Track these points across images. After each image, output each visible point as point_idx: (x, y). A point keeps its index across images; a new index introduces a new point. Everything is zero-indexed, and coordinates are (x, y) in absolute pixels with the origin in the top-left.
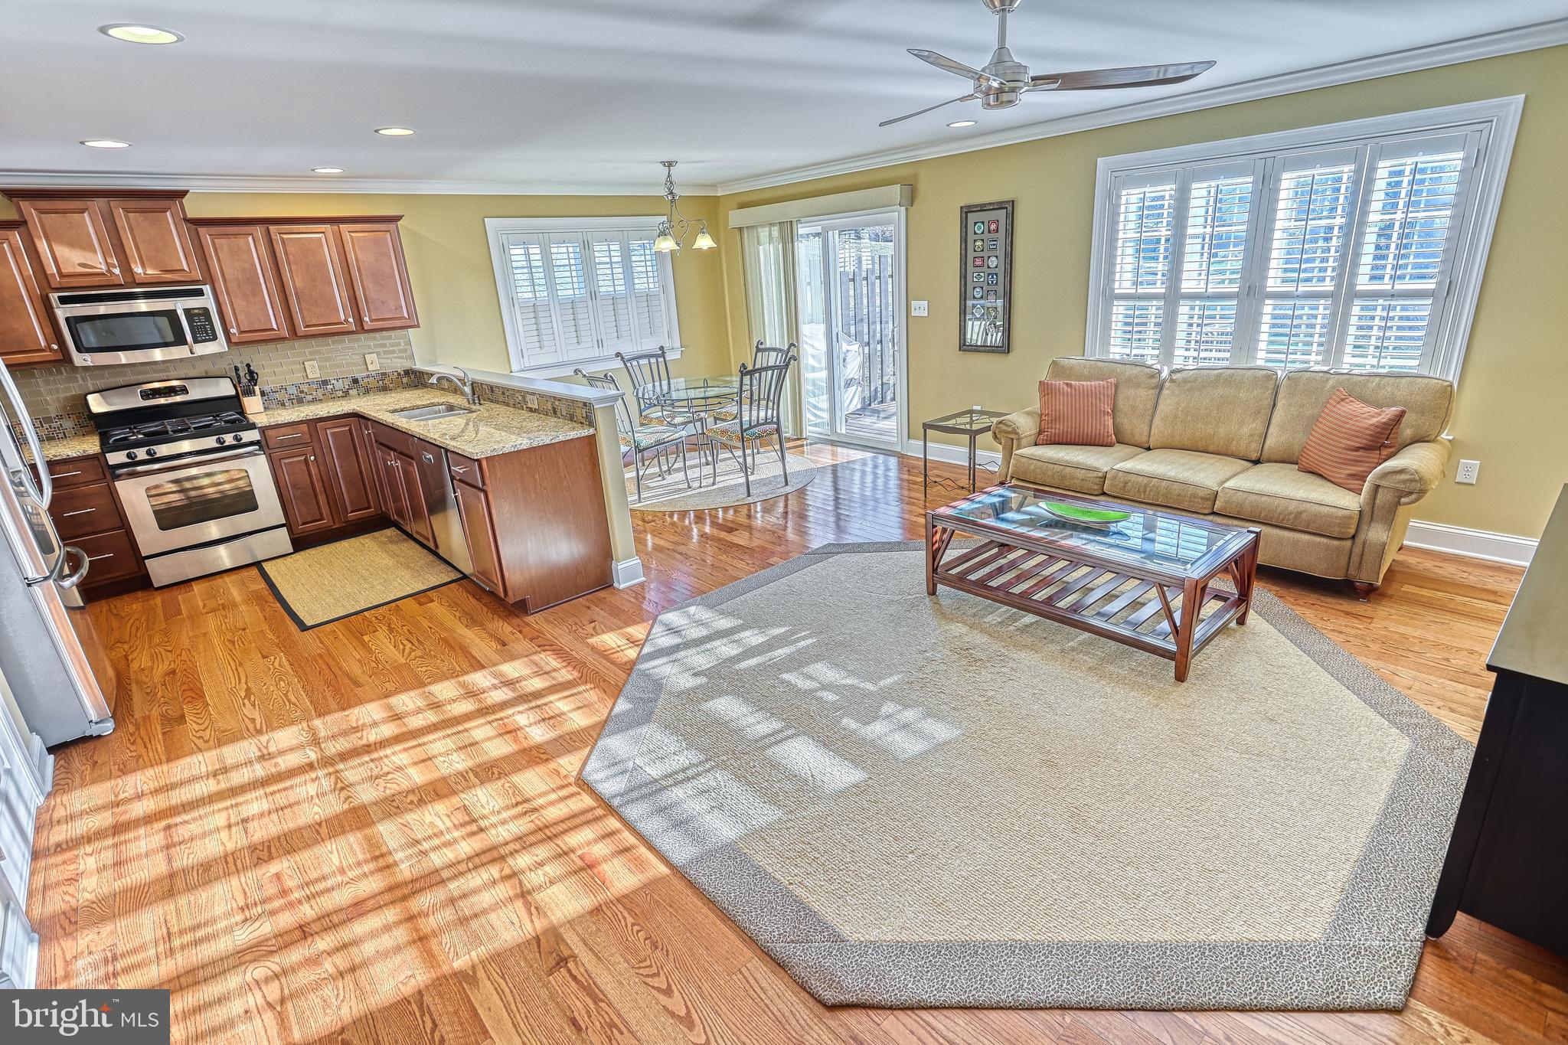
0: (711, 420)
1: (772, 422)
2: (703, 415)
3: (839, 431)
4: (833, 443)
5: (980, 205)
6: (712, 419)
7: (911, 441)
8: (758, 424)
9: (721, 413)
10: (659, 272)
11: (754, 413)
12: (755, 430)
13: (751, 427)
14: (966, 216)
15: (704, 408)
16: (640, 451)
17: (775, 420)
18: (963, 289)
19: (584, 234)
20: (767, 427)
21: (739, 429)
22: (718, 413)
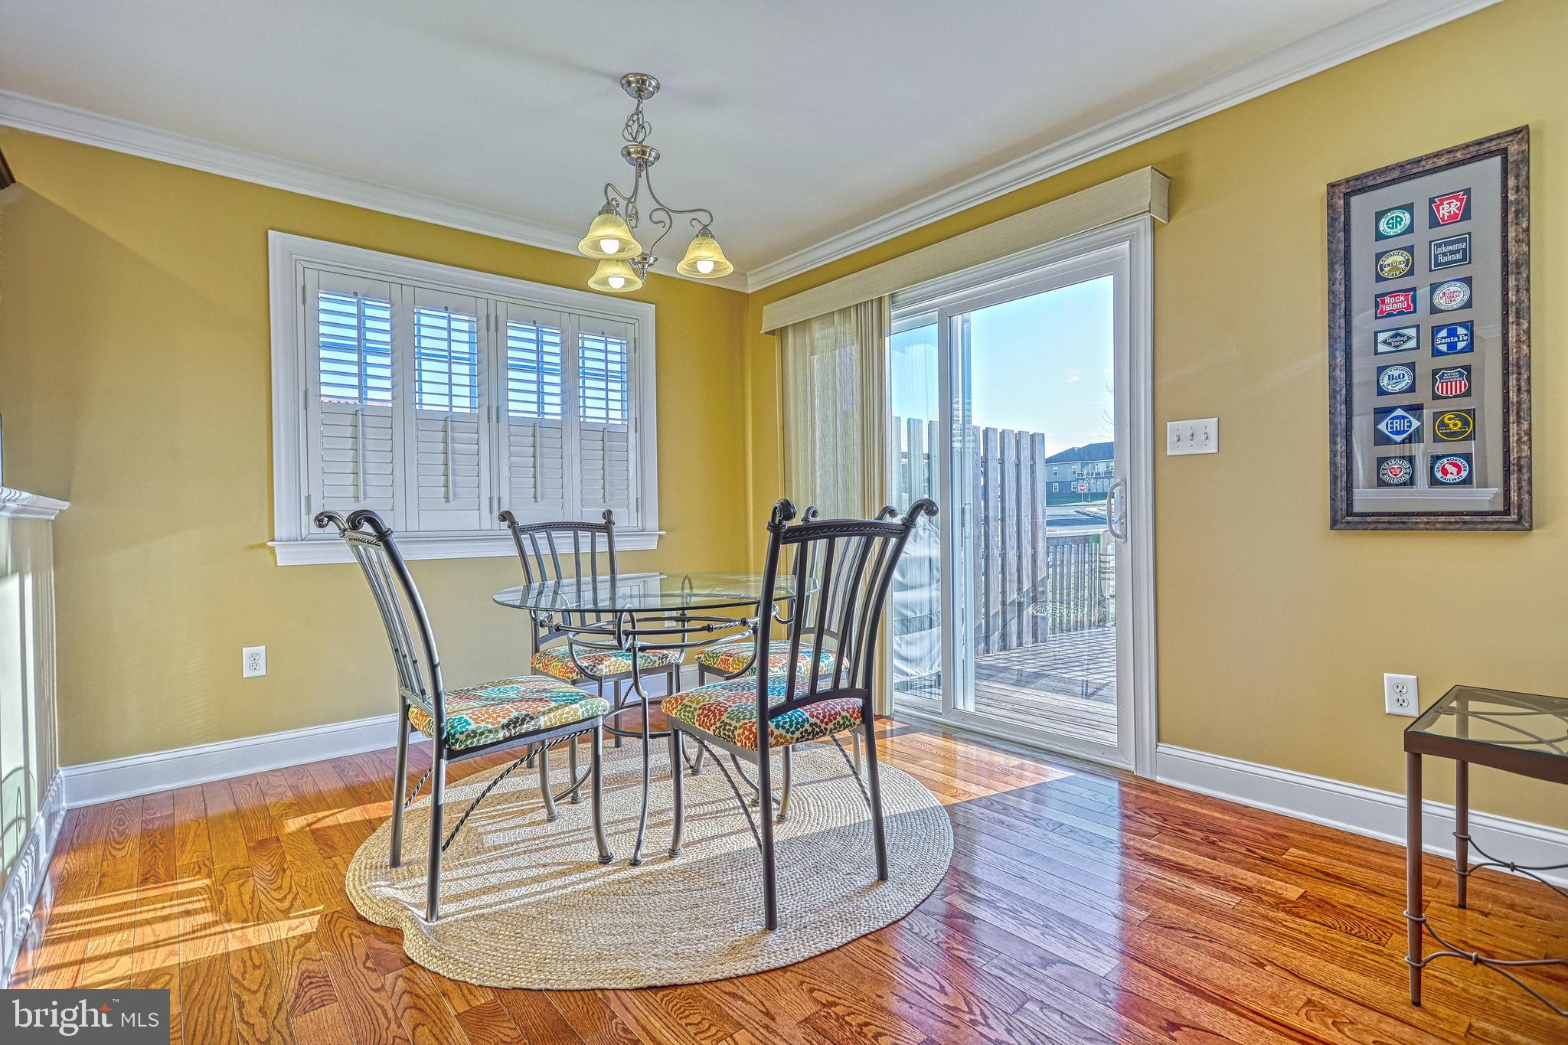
0: (689, 671)
1: (851, 692)
2: (674, 656)
3: (960, 706)
4: (949, 732)
5: (1401, 166)
6: (695, 667)
7: (1163, 748)
8: (814, 696)
9: (715, 656)
10: (632, 393)
11: (804, 664)
12: (804, 712)
13: (792, 703)
14: (1347, 205)
15: (676, 639)
16: (453, 755)
17: (859, 685)
18: (1340, 374)
19: (492, 303)
20: (837, 705)
21: (753, 705)
22: (708, 655)
